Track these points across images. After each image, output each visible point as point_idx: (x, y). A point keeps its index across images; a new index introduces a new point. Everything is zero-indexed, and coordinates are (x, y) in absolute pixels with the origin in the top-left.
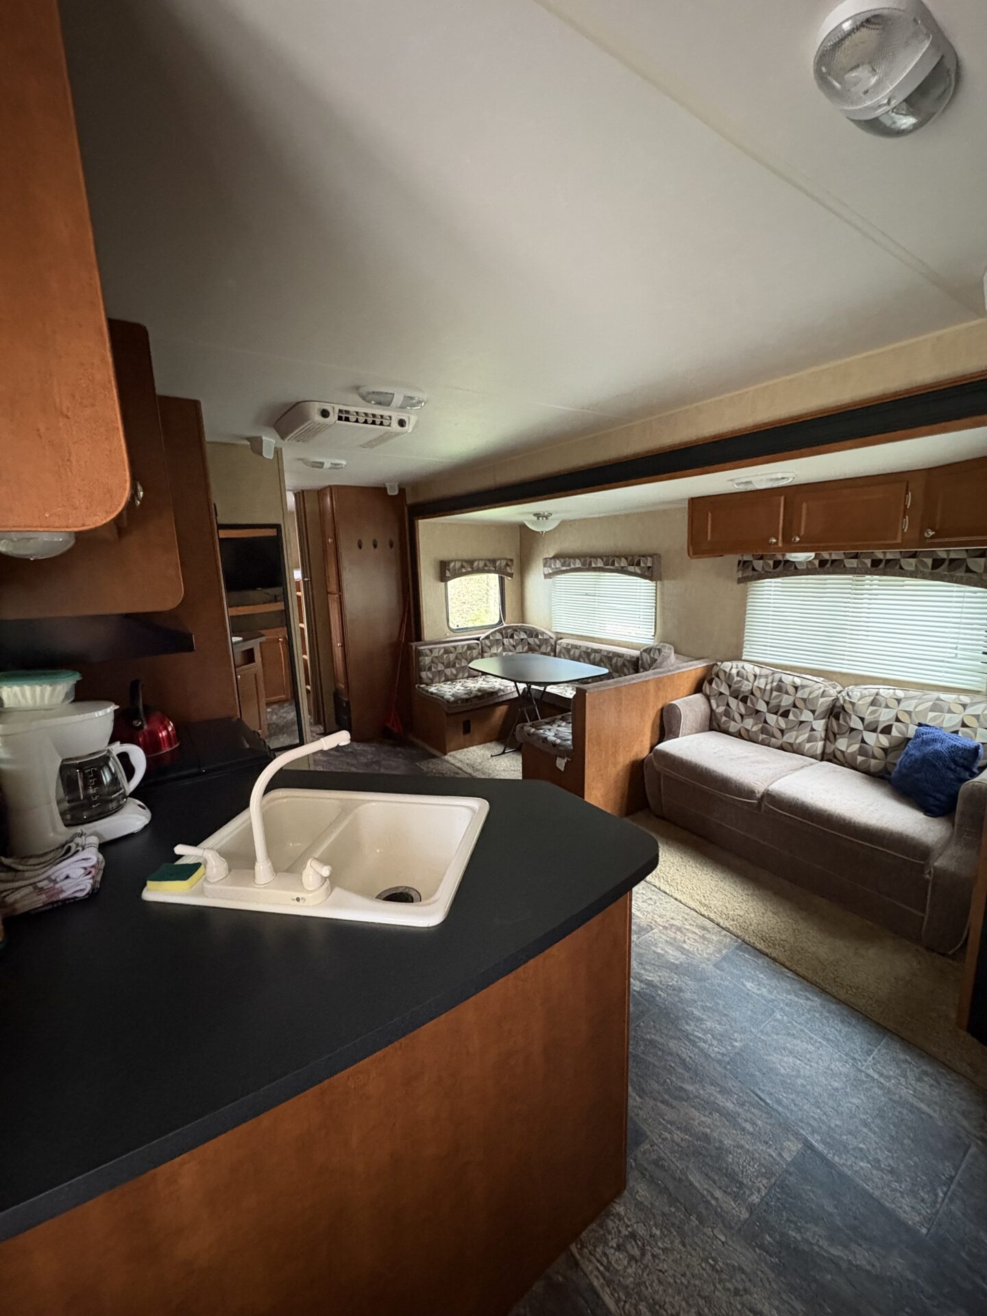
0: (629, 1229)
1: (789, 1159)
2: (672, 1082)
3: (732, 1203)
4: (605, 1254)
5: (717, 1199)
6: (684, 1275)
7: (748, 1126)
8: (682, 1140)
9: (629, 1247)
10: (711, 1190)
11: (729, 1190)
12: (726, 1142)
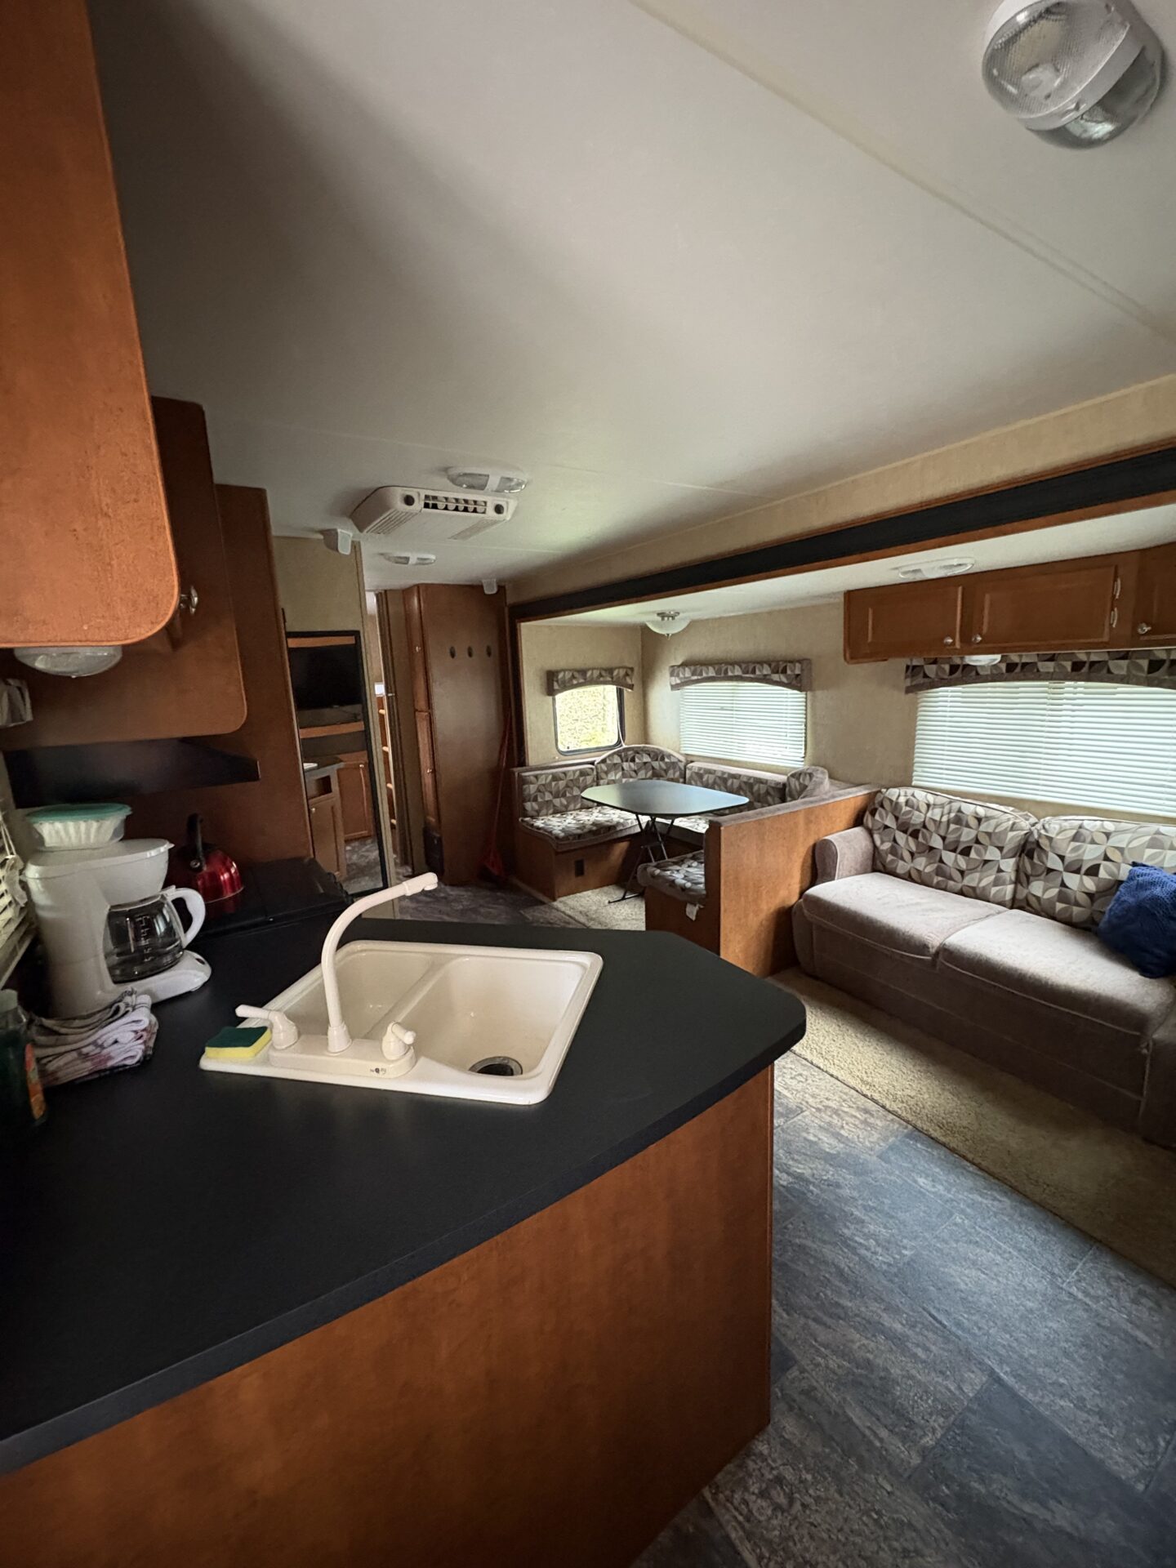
0: (775, 1472)
1: (971, 1395)
2: (825, 1295)
3: (900, 1445)
4: (746, 1503)
5: (881, 1440)
6: (840, 1530)
7: (920, 1352)
8: (839, 1367)
9: (773, 1493)
10: (874, 1428)
11: (897, 1430)
12: (892, 1371)
